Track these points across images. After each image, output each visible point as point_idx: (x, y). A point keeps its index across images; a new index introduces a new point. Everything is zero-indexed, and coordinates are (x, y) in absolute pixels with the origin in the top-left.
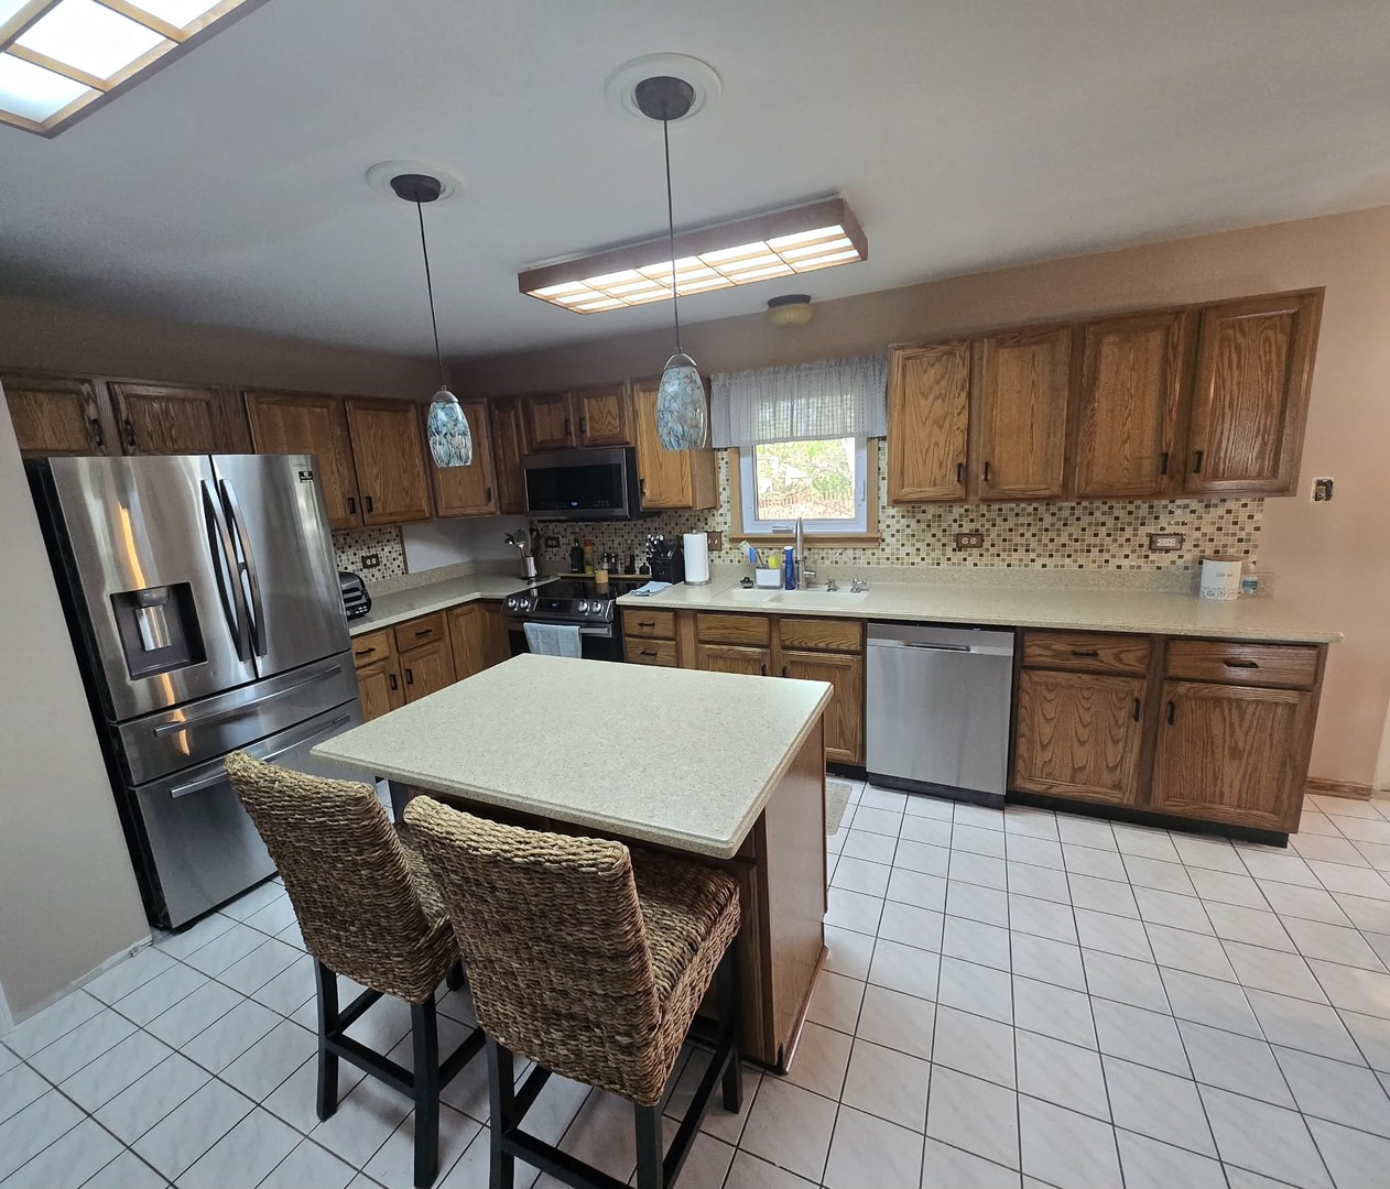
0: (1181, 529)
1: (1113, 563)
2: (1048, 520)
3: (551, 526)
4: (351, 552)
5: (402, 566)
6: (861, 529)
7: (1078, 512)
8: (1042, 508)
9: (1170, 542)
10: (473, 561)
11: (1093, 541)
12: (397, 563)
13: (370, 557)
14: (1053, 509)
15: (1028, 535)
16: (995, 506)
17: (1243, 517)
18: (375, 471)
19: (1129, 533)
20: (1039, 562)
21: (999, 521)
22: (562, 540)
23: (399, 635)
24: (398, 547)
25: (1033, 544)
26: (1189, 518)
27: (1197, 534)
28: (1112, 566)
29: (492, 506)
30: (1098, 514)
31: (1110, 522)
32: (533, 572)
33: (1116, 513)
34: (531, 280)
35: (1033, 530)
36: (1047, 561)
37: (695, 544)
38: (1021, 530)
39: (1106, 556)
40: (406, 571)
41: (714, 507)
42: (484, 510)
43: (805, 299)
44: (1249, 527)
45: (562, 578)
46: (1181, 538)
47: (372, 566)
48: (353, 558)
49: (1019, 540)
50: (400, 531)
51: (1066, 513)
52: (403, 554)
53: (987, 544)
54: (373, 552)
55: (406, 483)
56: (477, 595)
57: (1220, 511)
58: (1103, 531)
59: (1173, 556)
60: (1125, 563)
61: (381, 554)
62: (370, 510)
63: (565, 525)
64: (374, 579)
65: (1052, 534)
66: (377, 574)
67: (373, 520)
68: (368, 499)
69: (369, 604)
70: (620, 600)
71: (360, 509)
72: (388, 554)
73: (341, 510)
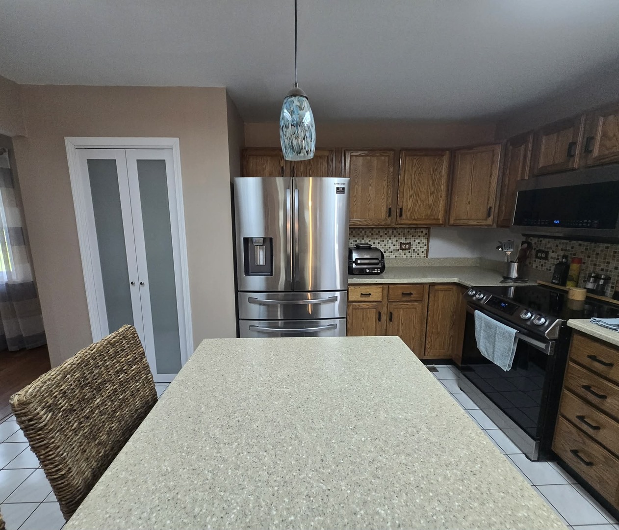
3: (545, 241)
4: (395, 239)
5: (425, 252)
10: (480, 259)
12: (422, 250)
13: (405, 244)
18: (411, 193)
22: (551, 254)
23: (391, 292)
24: (425, 241)
29: (490, 221)
32: (514, 274)
40: (426, 256)
42: (483, 223)
45: (540, 285)
47: (405, 249)
48: (395, 243)
50: (429, 232)
52: (428, 245)
54: (408, 241)
55: (430, 202)
56: (456, 280)
61: (412, 243)
62: (401, 215)
63: (557, 242)
64: (405, 257)
66: (407, 254)
67: (403, 222)
68: (401, 209)
69: (383, 269)
70: (573, 323)
71: (394, 214)
72: (418, 244)
73: (383, 214)
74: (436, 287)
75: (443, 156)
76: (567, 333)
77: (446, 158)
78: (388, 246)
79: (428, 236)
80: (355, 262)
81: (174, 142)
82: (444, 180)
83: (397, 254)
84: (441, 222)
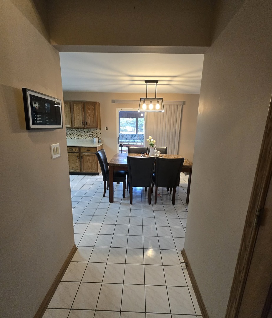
0: (92, 133)
1: (85, 138)
2: (76, 131)
7: (79, 131)
8: (75, 130)
9: (91, 135)
11: (82, 135)
14: (76, 130)
15: (73, 134)
16: (68, 129)
19: (86, 134)
20: (75, 138)
21: (69, 131)
25: (74, 135)
27: (94, 134)
28: (85, 139)
30: (82, 131)
31: (84, 132)
33: (84, 131)
35: (74, 133)
36: (77, 138)
38: (73, 133)
39: (84, 137)
44: (100, 133)
46: (92, 134)
49: (72, 134)
51: (78, 130)
53: (68, 135)
57: (96, 131)
58: (83, 133)
59: (92, 137)
60: (86, 138)
65: (77, 134)
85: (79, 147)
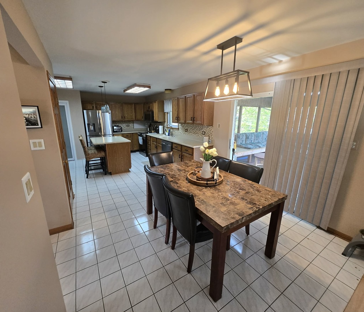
0: (205, 131)
4: (125, 124)
6: (177, 127)
11: (197, 132)
16: (188, 125)
17: (211, 130)
18: (126, 113)
19: (200, 131)
20: (193, 135)
21: (189, 127)
23: (124, 135)
24: (133, 124)
26: (206, 129)
27: (207, 132)
28: (199, 137)
29: (143, 119)
30: (198, 127)
32: (148, 130)
34: (125, 91)
35: (192, 129)
37: (161, 128)
39: (198, 135)
40: (134, 128)
41: (165, 122)
43: (170, 90)
44: (212, 132)
47: (128, 126)
49: (191, 131)
51: (195, 127)
52: (133, 125)
53: (188, 131)
54: (128, 124)
55: (131, 115)
57: (209, 128)
58: (198, 130)
59: (204, 135)
61: (130, 125)
65: (194, 130)
66: (129, 128)
67: (126, 120)
68: (125, 117)
69: (122, 131)
70: (147, 134)
71: (123, 118)
72: (131, 125)
73: (121, 118)
74: (134, 134)
75: (132, 105)
76: (146, 136)
77: (133, 105)
78: (124, 126)
79: (133, 123)
80: (115, 129)
81: (67, 102)
82: (134, 110)
83: (126, 128)
84: (134, 119)
85: (182, 146)
